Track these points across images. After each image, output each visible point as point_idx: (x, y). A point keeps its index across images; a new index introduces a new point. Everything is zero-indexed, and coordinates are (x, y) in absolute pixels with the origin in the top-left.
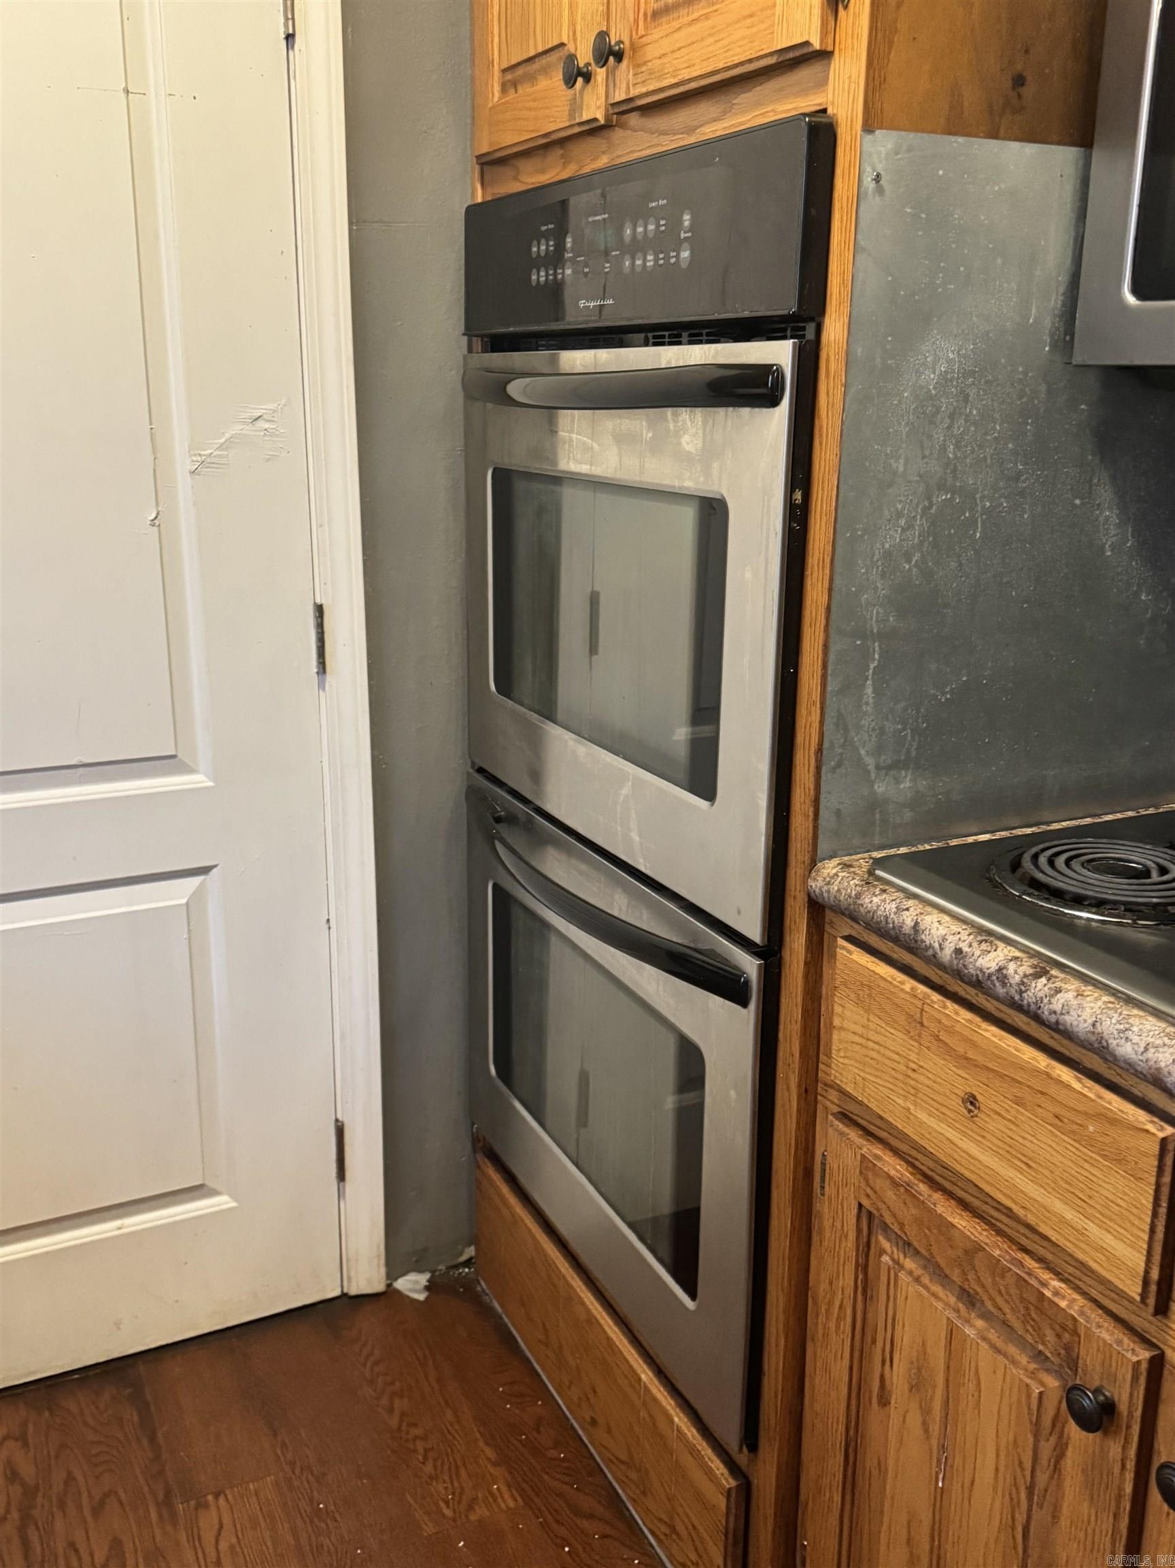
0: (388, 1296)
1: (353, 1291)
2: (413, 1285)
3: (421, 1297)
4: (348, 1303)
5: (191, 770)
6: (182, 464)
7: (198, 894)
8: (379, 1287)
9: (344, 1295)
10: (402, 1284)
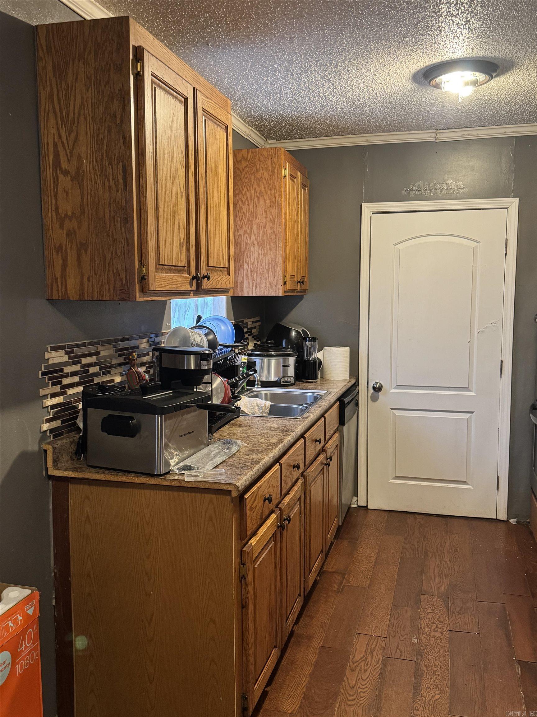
0: (507, 522)
1: (499, 519)
2: (513, 521)
3: (514, 524)
4: (497, 520)
5: (471, 391)
6: (476, 331)
7: (470, 417)
8: (505, 519)
9: (496, 519)
10: (511, 521)
